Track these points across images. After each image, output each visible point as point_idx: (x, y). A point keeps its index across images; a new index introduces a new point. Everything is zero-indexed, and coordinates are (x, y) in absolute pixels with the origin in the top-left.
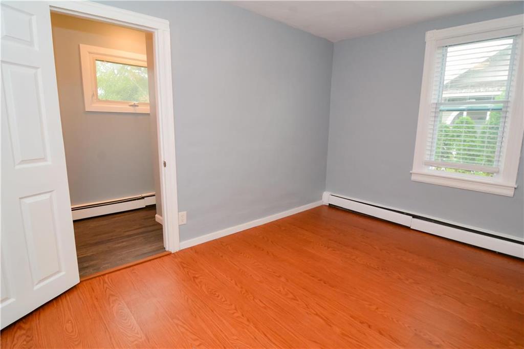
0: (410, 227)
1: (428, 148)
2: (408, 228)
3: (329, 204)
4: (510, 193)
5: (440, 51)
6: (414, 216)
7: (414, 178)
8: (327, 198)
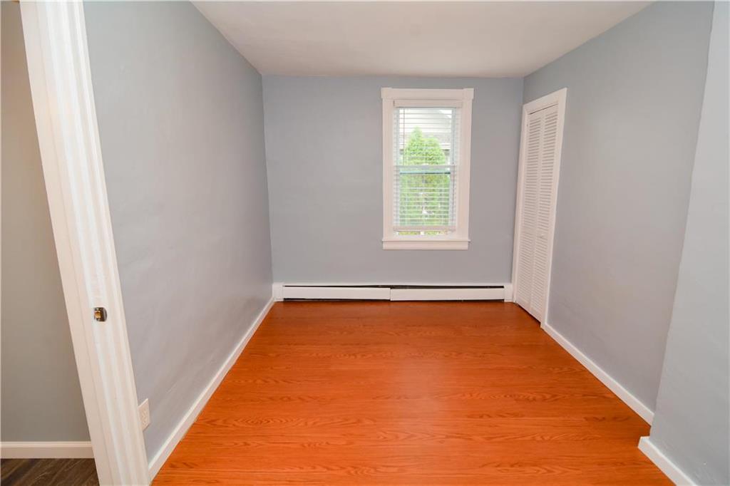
0: (389, 300)
1: (395, 213)
2: (388, 301)
3: (285, 299)
4: (466, 247)
5: (396, 111)
6: (392, 287)
7: (385, 246)
8: (280, 292)
